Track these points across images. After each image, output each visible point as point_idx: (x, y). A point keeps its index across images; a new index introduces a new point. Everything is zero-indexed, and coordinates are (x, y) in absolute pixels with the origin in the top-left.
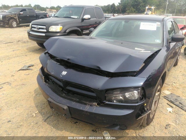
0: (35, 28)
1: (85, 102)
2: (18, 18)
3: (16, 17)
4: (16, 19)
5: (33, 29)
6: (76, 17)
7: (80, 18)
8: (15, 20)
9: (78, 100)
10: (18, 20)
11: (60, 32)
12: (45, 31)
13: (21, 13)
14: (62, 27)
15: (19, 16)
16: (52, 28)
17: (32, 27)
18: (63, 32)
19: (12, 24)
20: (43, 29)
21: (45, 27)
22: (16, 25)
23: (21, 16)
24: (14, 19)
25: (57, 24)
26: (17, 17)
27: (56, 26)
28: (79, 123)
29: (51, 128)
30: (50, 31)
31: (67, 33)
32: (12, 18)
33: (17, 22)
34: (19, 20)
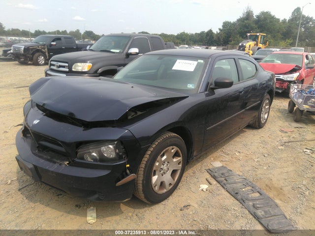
0: (54, 65)
1: (56, 160)
2: (48, 51)
3: (44, 49)
4: (45, 52)
5: (52, 67)
6: (118, 51)
7: (123, 52)
8: (44, 54)
9: (49, 158)
10: (47, 54)
11: (88, 71)
12: (67, 70)
13: (52, 43)
14: (91, 64)
15: (49, 47)
16: (78, 66)
17: (51, 65)
18: (93, 72)
19: (37, 59)
20: (64, 67)
21: (67, 65)
22: (43, 62)
23: (52, 47)
24: (42, 52)
25: (84, 61)
26: (46, 49)
27: (83, 64)
28: (64, 196)
29: (23, 198)
30: (73, 70)
31: (98, 75)
32: (38, 51)
33: (45, 57)
34: (49, 53)
